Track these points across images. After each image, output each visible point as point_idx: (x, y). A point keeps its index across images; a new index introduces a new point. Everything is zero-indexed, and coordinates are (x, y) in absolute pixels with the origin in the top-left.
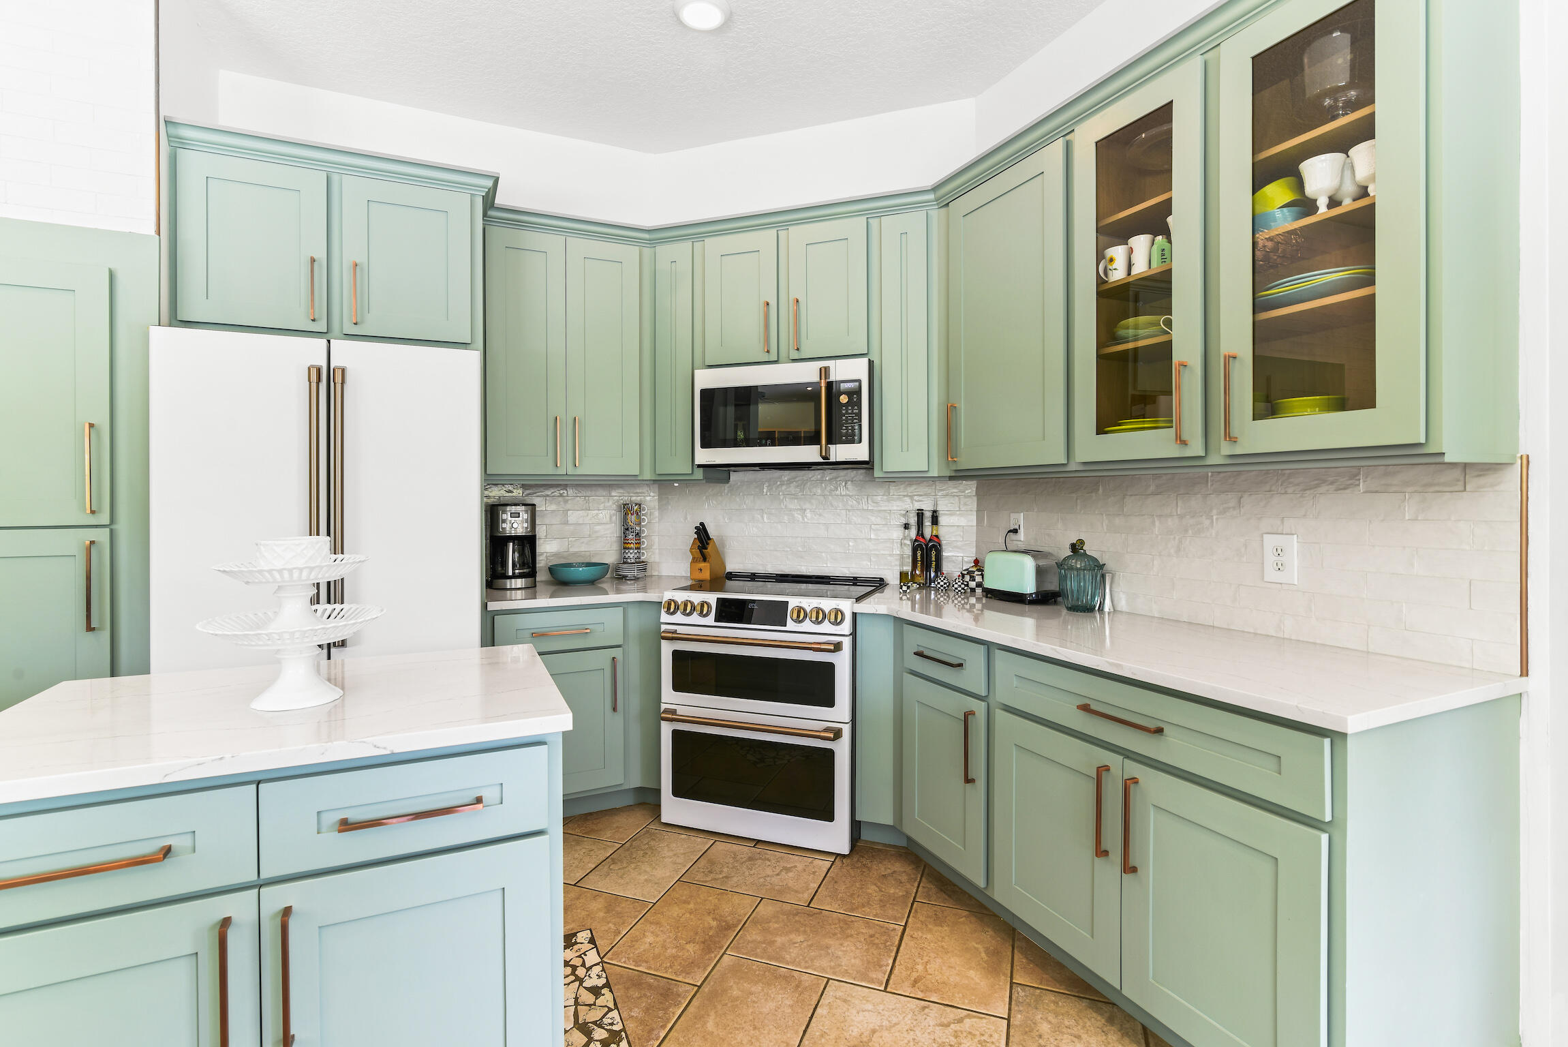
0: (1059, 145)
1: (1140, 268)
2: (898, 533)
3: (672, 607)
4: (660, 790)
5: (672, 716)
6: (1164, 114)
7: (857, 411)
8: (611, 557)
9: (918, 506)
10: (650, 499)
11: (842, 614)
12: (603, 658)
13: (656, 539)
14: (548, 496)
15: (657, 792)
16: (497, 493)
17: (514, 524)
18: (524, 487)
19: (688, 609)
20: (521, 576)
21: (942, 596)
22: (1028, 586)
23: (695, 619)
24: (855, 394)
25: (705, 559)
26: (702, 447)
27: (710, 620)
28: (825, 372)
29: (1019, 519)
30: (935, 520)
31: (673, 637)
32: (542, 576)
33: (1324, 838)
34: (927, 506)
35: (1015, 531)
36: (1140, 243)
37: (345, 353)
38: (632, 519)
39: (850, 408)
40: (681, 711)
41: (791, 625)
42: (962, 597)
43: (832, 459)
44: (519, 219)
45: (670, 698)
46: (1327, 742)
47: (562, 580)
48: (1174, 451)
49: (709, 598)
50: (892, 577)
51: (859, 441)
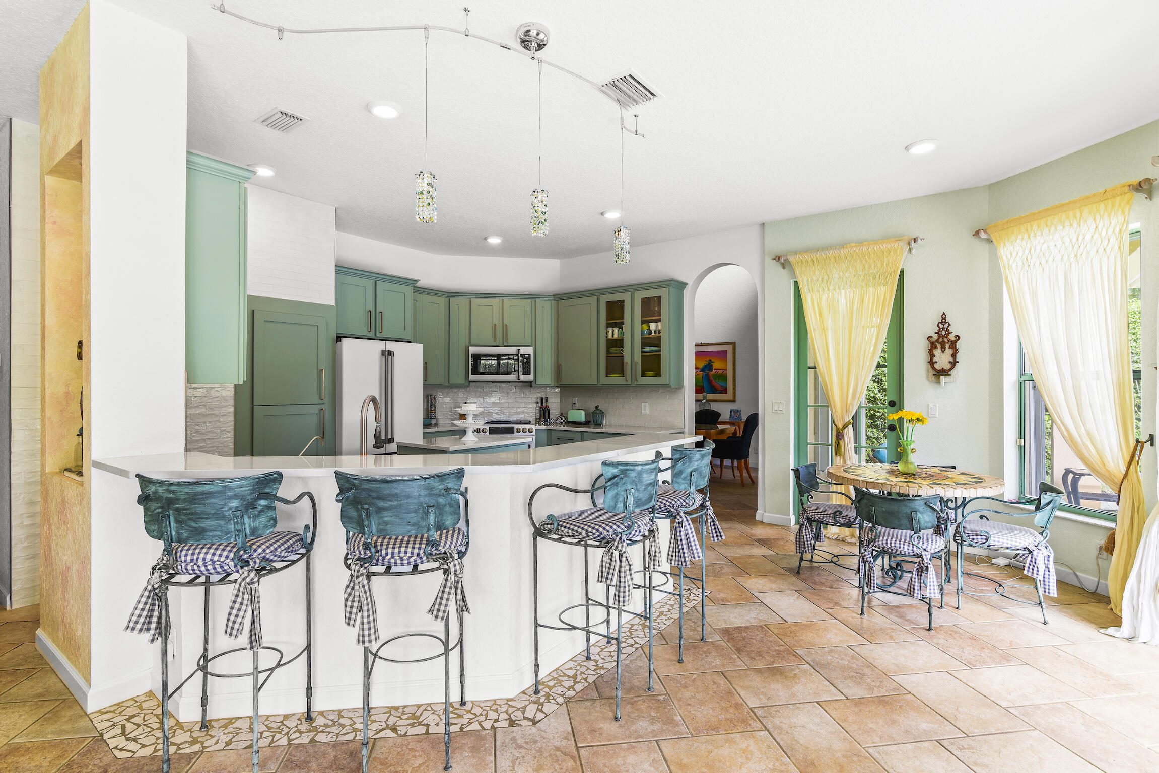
0: (596, 298)
1: (616, 336)
6: (620, 301)
7: (530, 364)
9: (540, 395)
22: (583, 419)
24: (529, 358)
26: (472, 374)
27: (488, 434)
28: (519, 350)
29: (576, 400)
30: (547, 400)
34: (544, 396)
35: (575, 403)
36: (616, 330)
37: (391, 346)
39: (526, 363)
41: (516, 434)
43: (520, 380)
48: (624, 383)
49: (487, 427)
50: (532, 419)
51: (530, 374)
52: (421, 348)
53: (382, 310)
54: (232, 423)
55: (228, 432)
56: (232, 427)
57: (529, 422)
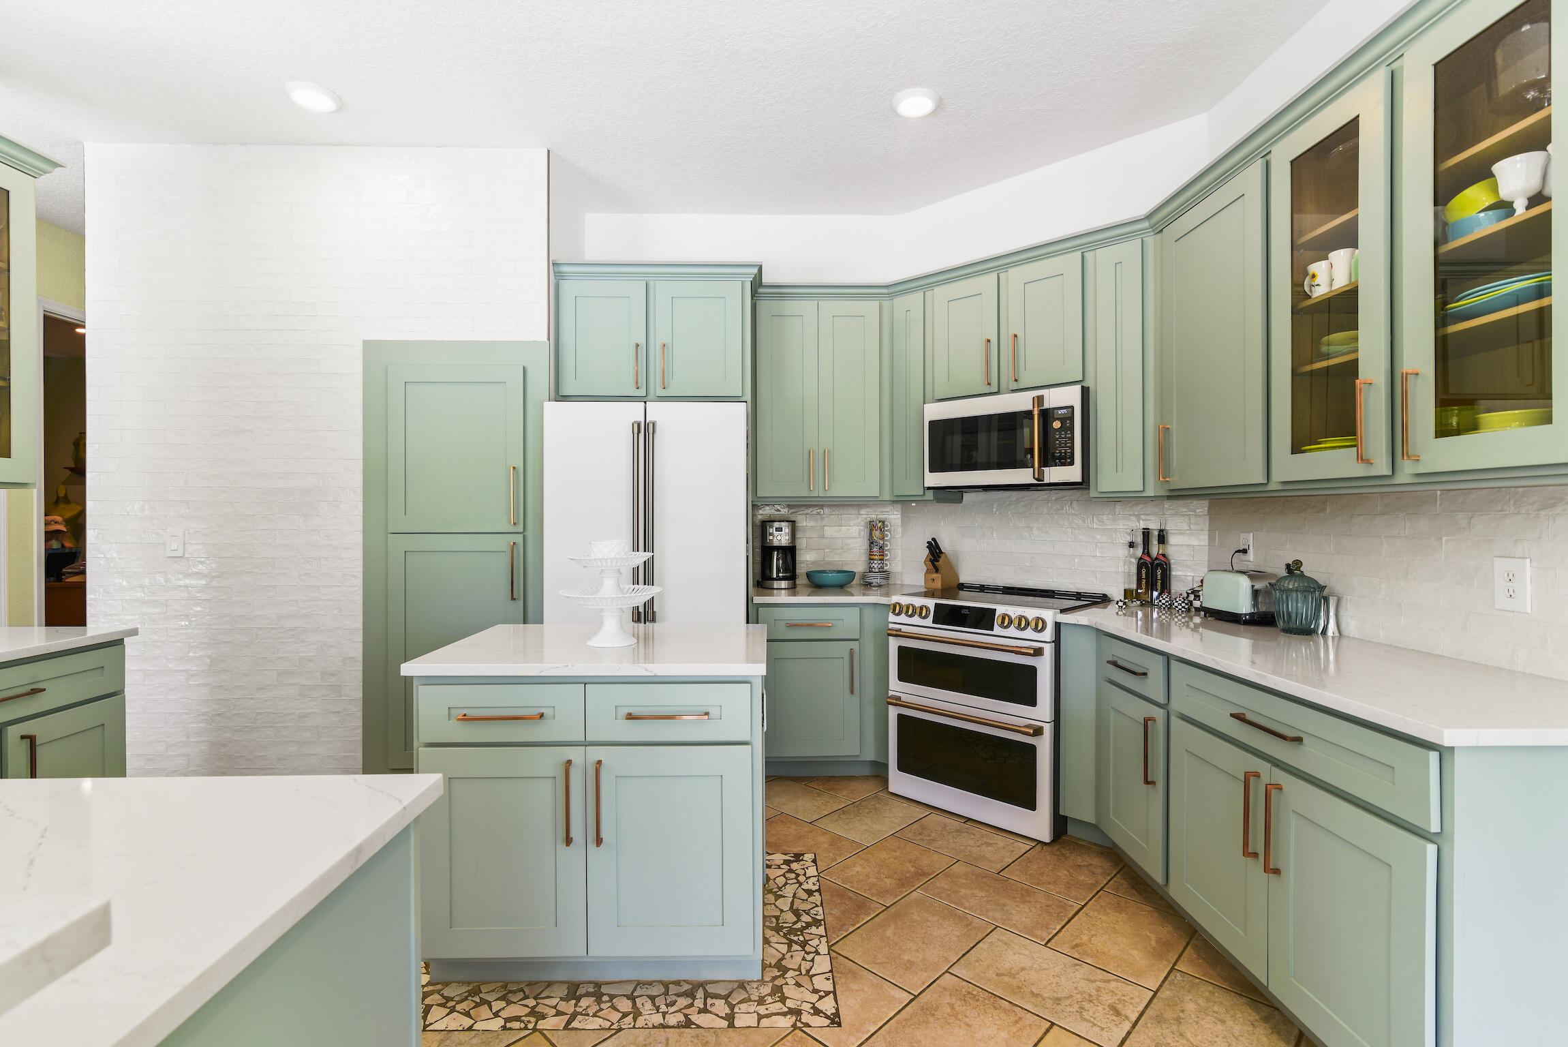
0: (1257, 167)
1: (1340, 283)
2: (1123, 551)
3: (897, 609)
4: (888, 765)
5: (897, 702)
6: (1351, 129)
7: (1070, 435)
8: (859, 567)
9: (1143, 525)
10: (893, 516)
11: (1044, 622)
12: (843, 649)
13: (899, 552)
14: (808, 514)
15: (886, 766)
16: (766, 512)
17: (780, 537)
18: (789, 506)
19: (911, 611)
20: (784, 579)
21: (1163, 614)
22: (1244, 606)
23: (916, 620)
24: (1068, 420)
25: (937, 571)
26: (931, 471)
27: (929, 622)
28: (1040, 399)
29: (1248, 539)
30: (1162, 539)
31: (898, 634)
32: (802, 580)
33: (1431, 849)
34: (1154, 526)
35: (1245, 551)
36: (1340, 257)
38: (877, 534)
39: (1063, 433)
40: (904, 698)
41: (997, 630)
42: (1183, 615)
43: (1046, 481)
44: (782, 292)
45: (896, 686)
46: (1433, 756)
47: (817, 583)
48: (1359, 470)
49: (931, 603)
50: (1117, 593)
51: (1072, 463)
52: (739, 412)
53: (667, 341)
54: (361, 562)
55: (354, 576)
56: (361, 569)
57: (1102, 600)
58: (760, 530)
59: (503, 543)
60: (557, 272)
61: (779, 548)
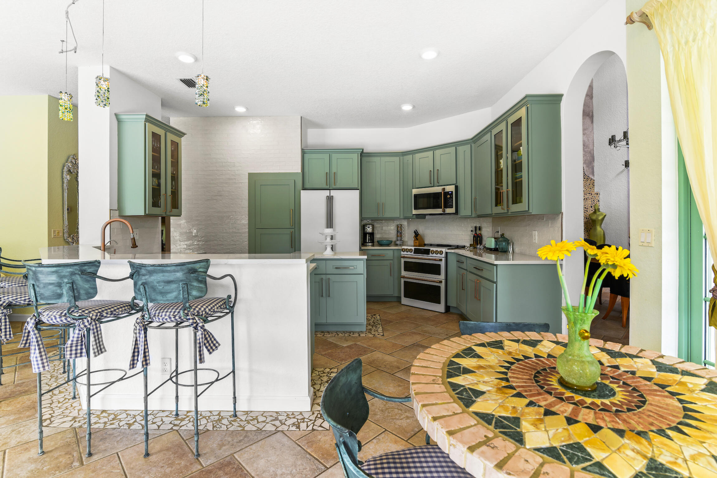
2: (470, 233)
3: (404, 250)
5: (404, 277)
7: (452, 199)
8: (394, 239)
10: (405, 223)
11: (442, 252)
12: (388, 263)
13: (407, 234)
14: (377, 222)
15: (400, 297)
16: (365, 222)
17: (369, 230)
18: (372, 220)
19: (408, 250)
20: (370, 242)
22: (492, 246)
23: (409, 253)
24: (452, 195)
25: (417, 240)
26: (414, 209)
27: (412, 253)
28: (444, 189)
30: (480, 229)
31: (404, 257)
32: (376, 243)
33: (495, 285)
34: (478, 225)
35: (498, 232)
37: (333, 193)
38: (399, 229)
39: (450, 199)
40: (406, 276)
41: (431, 255)
43: (445, 212)
44: (370, 155)
45: (404, 273)
46: (495, 267)
47: (380, 244)
48: (502, 211)
49: (413, 248)
50: (468, 245)
51: (452, 208)
52: (357, 193)
53: (336, 171)
54: (247, 237)
55: (246, 241)
56: (247, 239)
57: (463, 247)
58: (363, 227)
59: (288, 231)
60: (303, 152)
61: (369, 233)
